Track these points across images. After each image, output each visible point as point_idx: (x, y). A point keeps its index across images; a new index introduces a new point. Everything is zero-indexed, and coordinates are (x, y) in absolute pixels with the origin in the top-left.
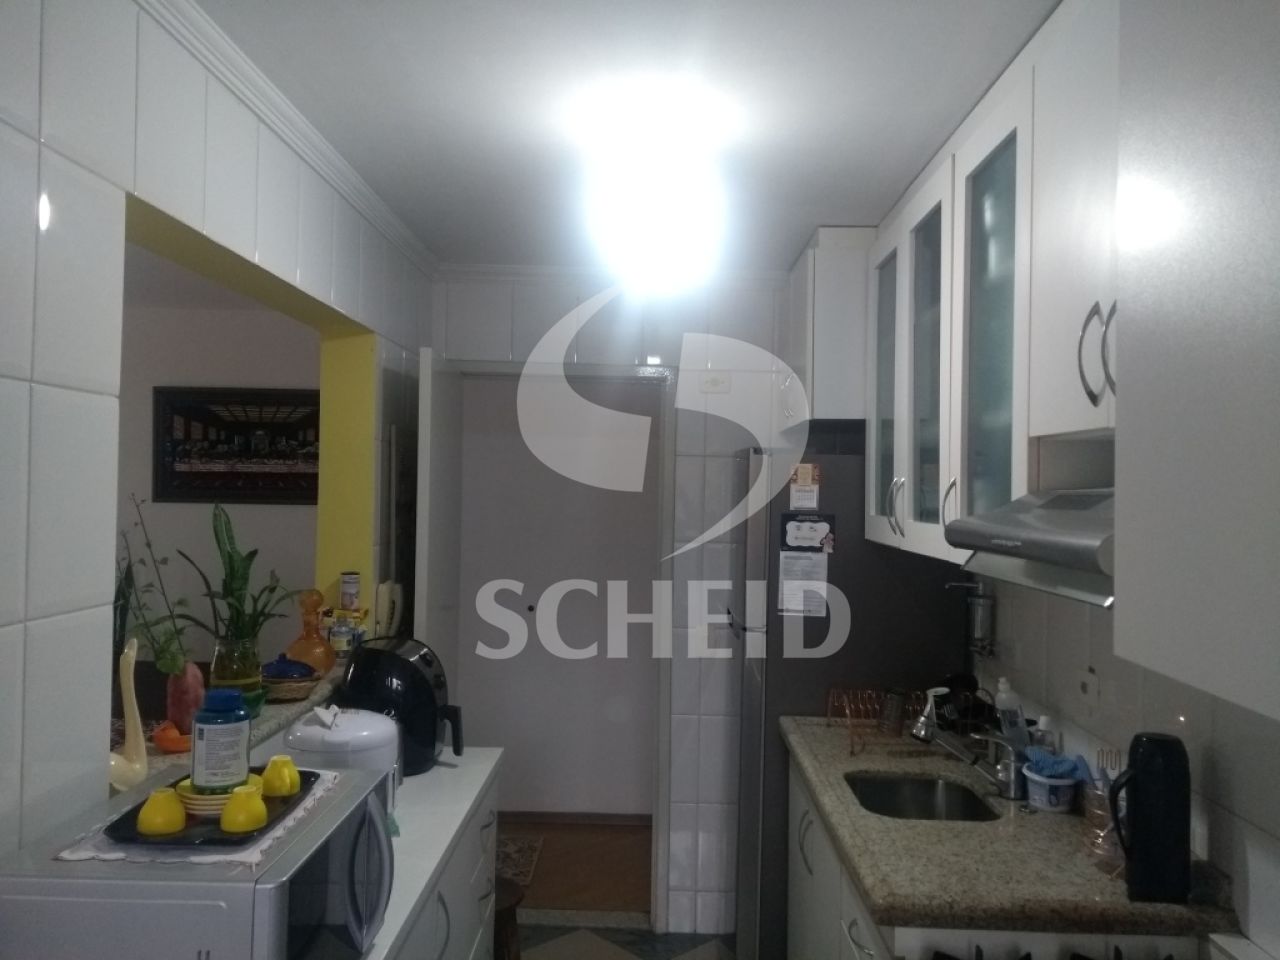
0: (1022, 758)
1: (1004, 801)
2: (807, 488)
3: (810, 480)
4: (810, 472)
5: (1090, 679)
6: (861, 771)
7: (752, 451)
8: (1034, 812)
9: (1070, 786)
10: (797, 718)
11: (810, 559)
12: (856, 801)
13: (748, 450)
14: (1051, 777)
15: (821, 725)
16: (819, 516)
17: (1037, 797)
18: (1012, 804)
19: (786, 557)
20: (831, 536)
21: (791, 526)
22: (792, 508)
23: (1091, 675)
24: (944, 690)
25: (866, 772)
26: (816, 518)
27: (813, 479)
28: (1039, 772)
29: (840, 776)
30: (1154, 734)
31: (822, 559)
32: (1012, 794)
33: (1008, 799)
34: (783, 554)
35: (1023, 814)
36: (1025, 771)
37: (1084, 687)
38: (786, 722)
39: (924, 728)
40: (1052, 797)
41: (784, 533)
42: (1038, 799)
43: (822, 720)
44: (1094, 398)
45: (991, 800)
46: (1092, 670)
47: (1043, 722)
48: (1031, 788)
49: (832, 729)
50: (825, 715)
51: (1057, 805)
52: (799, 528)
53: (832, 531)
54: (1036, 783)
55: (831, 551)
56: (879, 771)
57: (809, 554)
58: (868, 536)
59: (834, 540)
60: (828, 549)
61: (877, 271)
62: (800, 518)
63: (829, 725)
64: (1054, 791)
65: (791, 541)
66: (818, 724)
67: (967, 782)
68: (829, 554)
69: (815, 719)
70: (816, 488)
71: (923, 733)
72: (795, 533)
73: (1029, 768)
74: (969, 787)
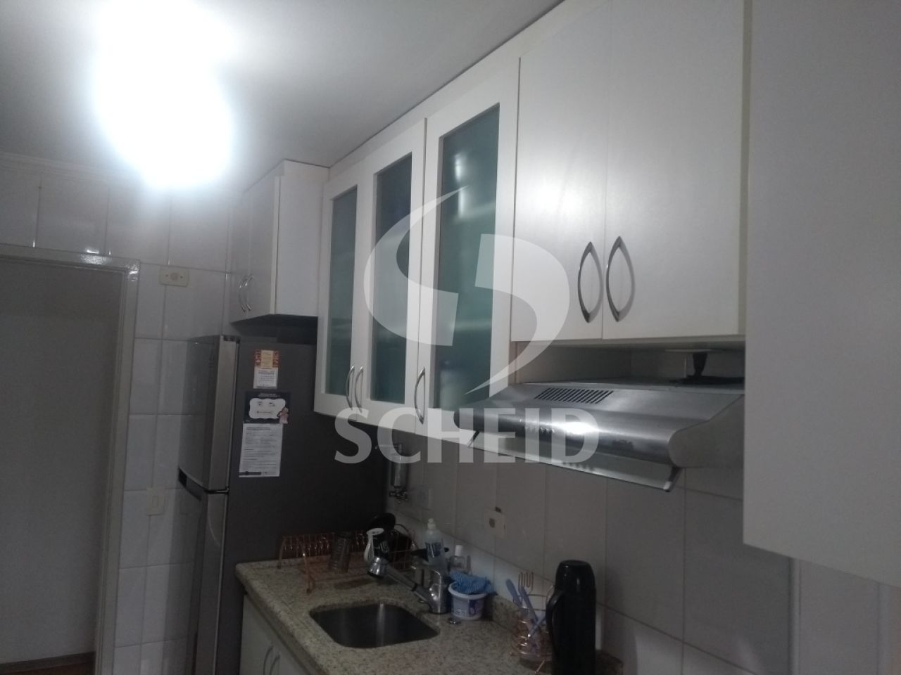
0: (448, 580)
1: (433, 616)
2: (269, 371)
3: (271, 364)
4: (272, 356)
5: (496, 515)
6: (320, 607)
7: (222, 337)
8: (459, 623)
9: (483, 598)
10: (253, 564)
11: (269, 429)
12: (329, 638)
13: (218, 338)
14: (472, 594)
15: (272, 567)
16: (278, 394)
17: (460, 611)
18: (439, 617)
19: (248, 429)
20: (287, 410)
21: (254, 403)
22: (255, 387)
23: (498, 513)
24: (379, 531)
25: (324, 607)
26: (274, 395)
27: (274, 363)
28: (462, 591)
29: (305, 614)
30: (575, 562)
31: (278, 428)
32: (439, 611)
33: (437, 614)
34: (246, 426)
35: (452, 626)
36: (451, 590)
37: (492, 523)
38: (244, 569)
39: (379, 566)
40: (471, 609)
41: (247, 408)
42: (461, 612)
43: (274, 563)
44: (587, 316)
45: (426, 617)
46: (498, 510)
47: (458, 550)
48: (456, 604)
49: (282, 570)
50: (276, 558)
51: (475, 614)
52: (260, 404)
53: (287, 406)
54: (460, 599)
55: (286, 422)
56: (334, 605)
57: (268, 425)
58: (317, 409)
59: (288, 413)
60: (284, 421)
61: (331, 203)
62: (262, 395)
63: (279, 567)
64: (473, 604)
65: (253, 415)
66: (269, 567)
67: (401, 603)
68: (284, 425)
69: (268, 563)
70: (276, 370)
71: (378, 571)
72: (257, 407)
73: (454, 589)
74: (403, 606)
